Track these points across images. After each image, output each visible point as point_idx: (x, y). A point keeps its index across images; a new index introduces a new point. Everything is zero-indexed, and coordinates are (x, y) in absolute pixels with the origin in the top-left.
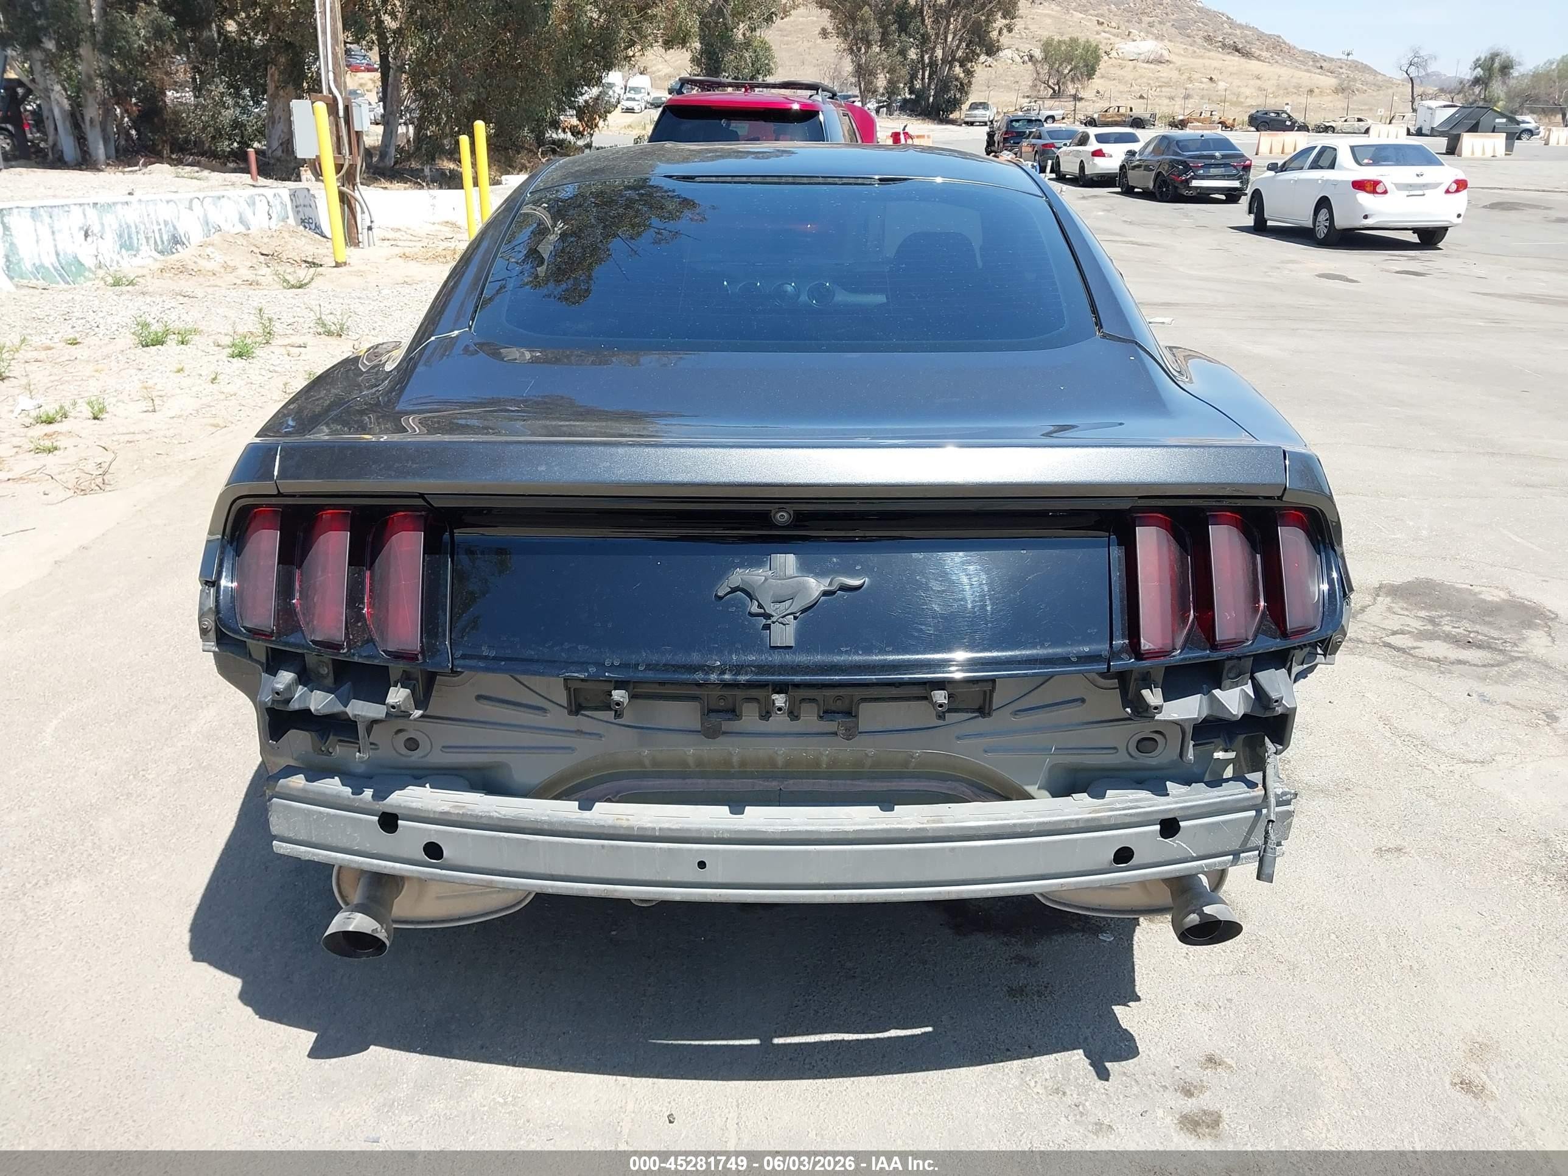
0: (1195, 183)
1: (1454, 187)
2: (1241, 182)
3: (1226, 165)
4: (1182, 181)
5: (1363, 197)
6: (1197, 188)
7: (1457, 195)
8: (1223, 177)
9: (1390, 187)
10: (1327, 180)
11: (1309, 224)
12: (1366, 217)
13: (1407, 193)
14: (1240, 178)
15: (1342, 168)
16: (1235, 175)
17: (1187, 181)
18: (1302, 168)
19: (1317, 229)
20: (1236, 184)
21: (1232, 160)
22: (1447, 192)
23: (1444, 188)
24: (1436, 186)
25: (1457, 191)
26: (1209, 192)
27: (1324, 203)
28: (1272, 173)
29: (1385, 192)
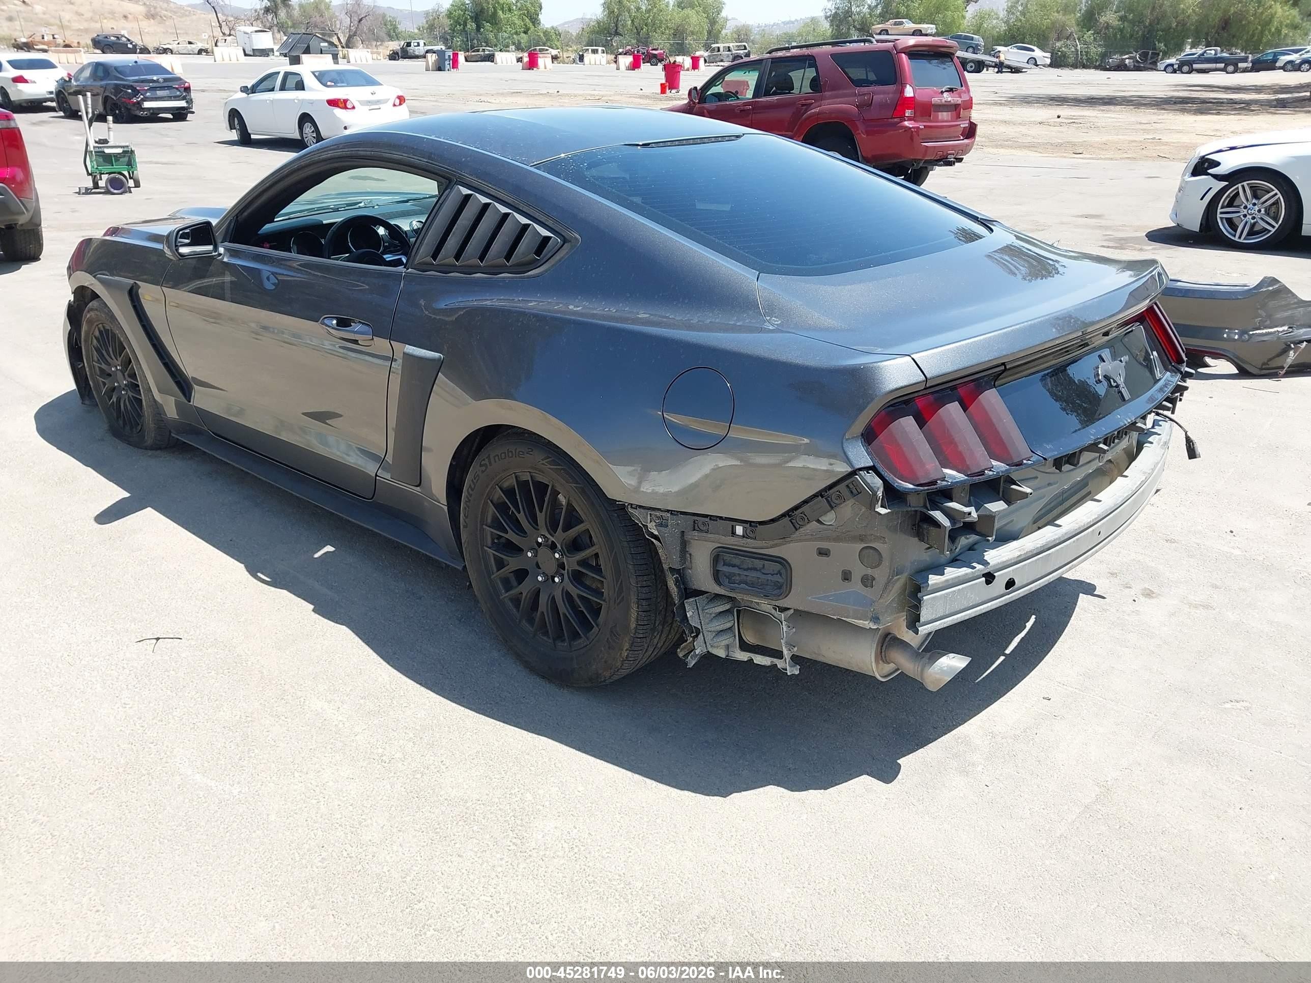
0: (147, 105)
1: (397, 102)
2: (187, 102)
3: (170, 88)
4: (134, 104)
5: (338, 111)
6: (149, 109)
7: (402, 106)
8: (169, 98)
9: (356, 104)
10: (303, 100)
11: (296, 135)
12: (345, 128)
13: (369, 108)
14: (184, 98)
15: (311, 90)
16: (179, 96)
17: (139, 104)
18: (272, 90)
19: (306, 140)
20: (183, 104)
21: (175, 83)
22: (394, 105)
23: (391, 103)
24: (386, 101)
25: (400, 104)
26: (158, 112)
27: (305, 119)
28: (244, 95)
29: (354, 108)
